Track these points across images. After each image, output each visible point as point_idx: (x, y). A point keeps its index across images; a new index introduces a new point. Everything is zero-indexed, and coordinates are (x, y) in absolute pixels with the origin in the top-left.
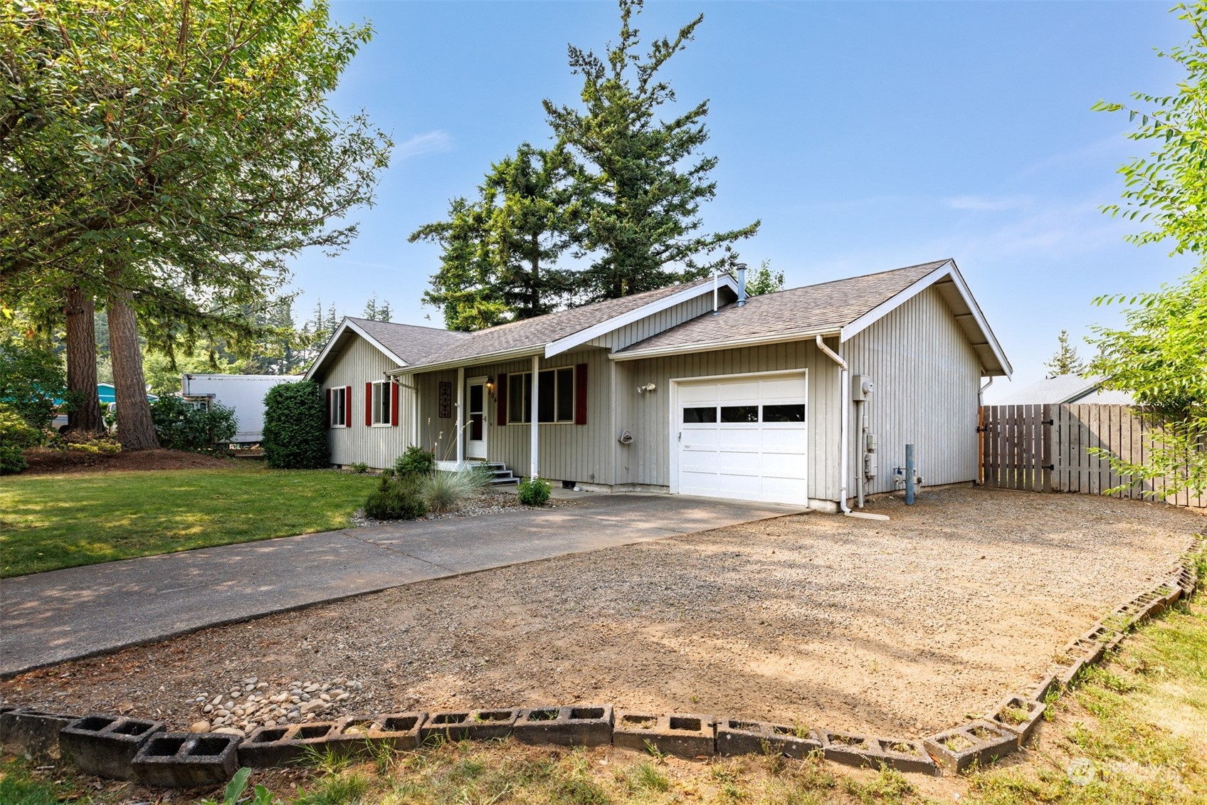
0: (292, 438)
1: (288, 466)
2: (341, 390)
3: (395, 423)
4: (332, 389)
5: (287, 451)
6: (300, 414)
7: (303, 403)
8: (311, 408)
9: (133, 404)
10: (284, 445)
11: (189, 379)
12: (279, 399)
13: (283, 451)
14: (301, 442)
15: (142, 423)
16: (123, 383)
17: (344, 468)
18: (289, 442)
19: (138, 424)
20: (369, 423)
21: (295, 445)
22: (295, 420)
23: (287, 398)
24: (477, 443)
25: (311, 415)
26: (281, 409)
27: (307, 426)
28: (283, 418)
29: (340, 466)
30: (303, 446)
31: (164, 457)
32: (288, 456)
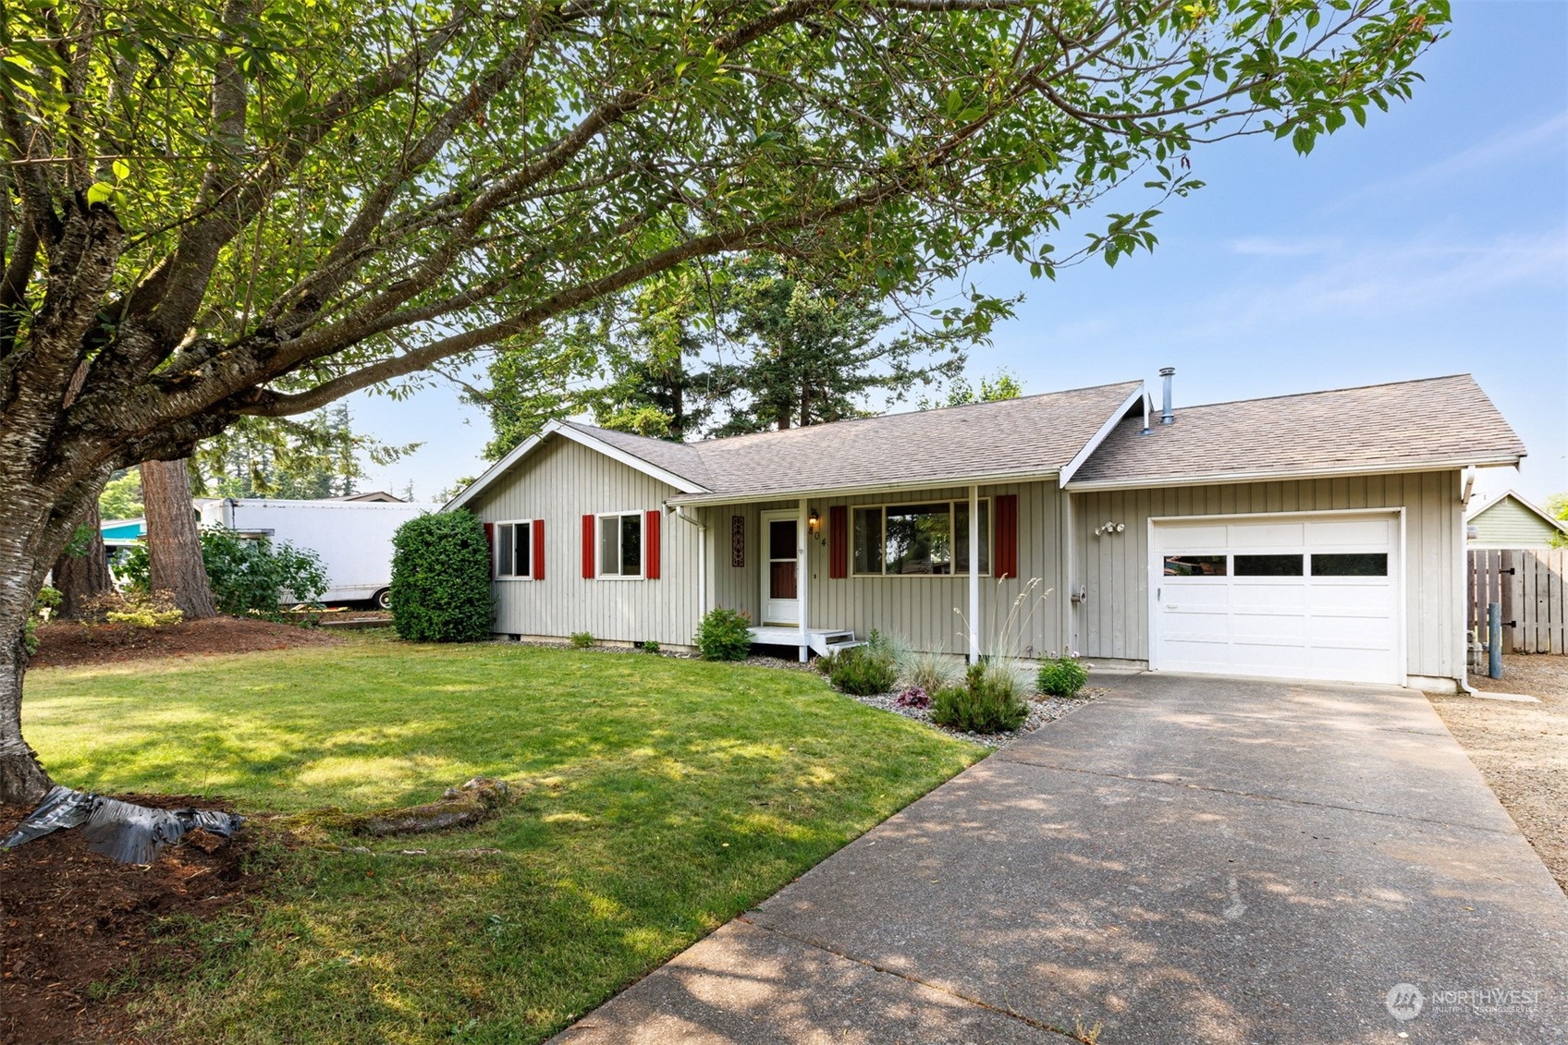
0: (452, 597)
1: (445, 639)
2: (519, 526)
3: (654, 573)
4: (497, 524)
5: (446, 616)
6: (463, 560)
7: (465, 544)
8: (475, 552)
9: (182, 546)
10: (439, 607)
11: (234, 506)
12: (429, 538)
13: (437, 617)
14: (463, 604)
15: (195, 575)
16: (164, 512)
17: (523, 639)
18: (449, 603)
19: (189, 577)
20: (588, 572)
21: (456, 607)
22: (456, 570)
23: (441, 538)
24: (784, 603)
25: (476, 563)
26: (433, 553)
27: (471, 578)
28: (438, 567)
29: (516, 637)
30: (467, 608)
31: (242, 631)
32: (446, 623)
